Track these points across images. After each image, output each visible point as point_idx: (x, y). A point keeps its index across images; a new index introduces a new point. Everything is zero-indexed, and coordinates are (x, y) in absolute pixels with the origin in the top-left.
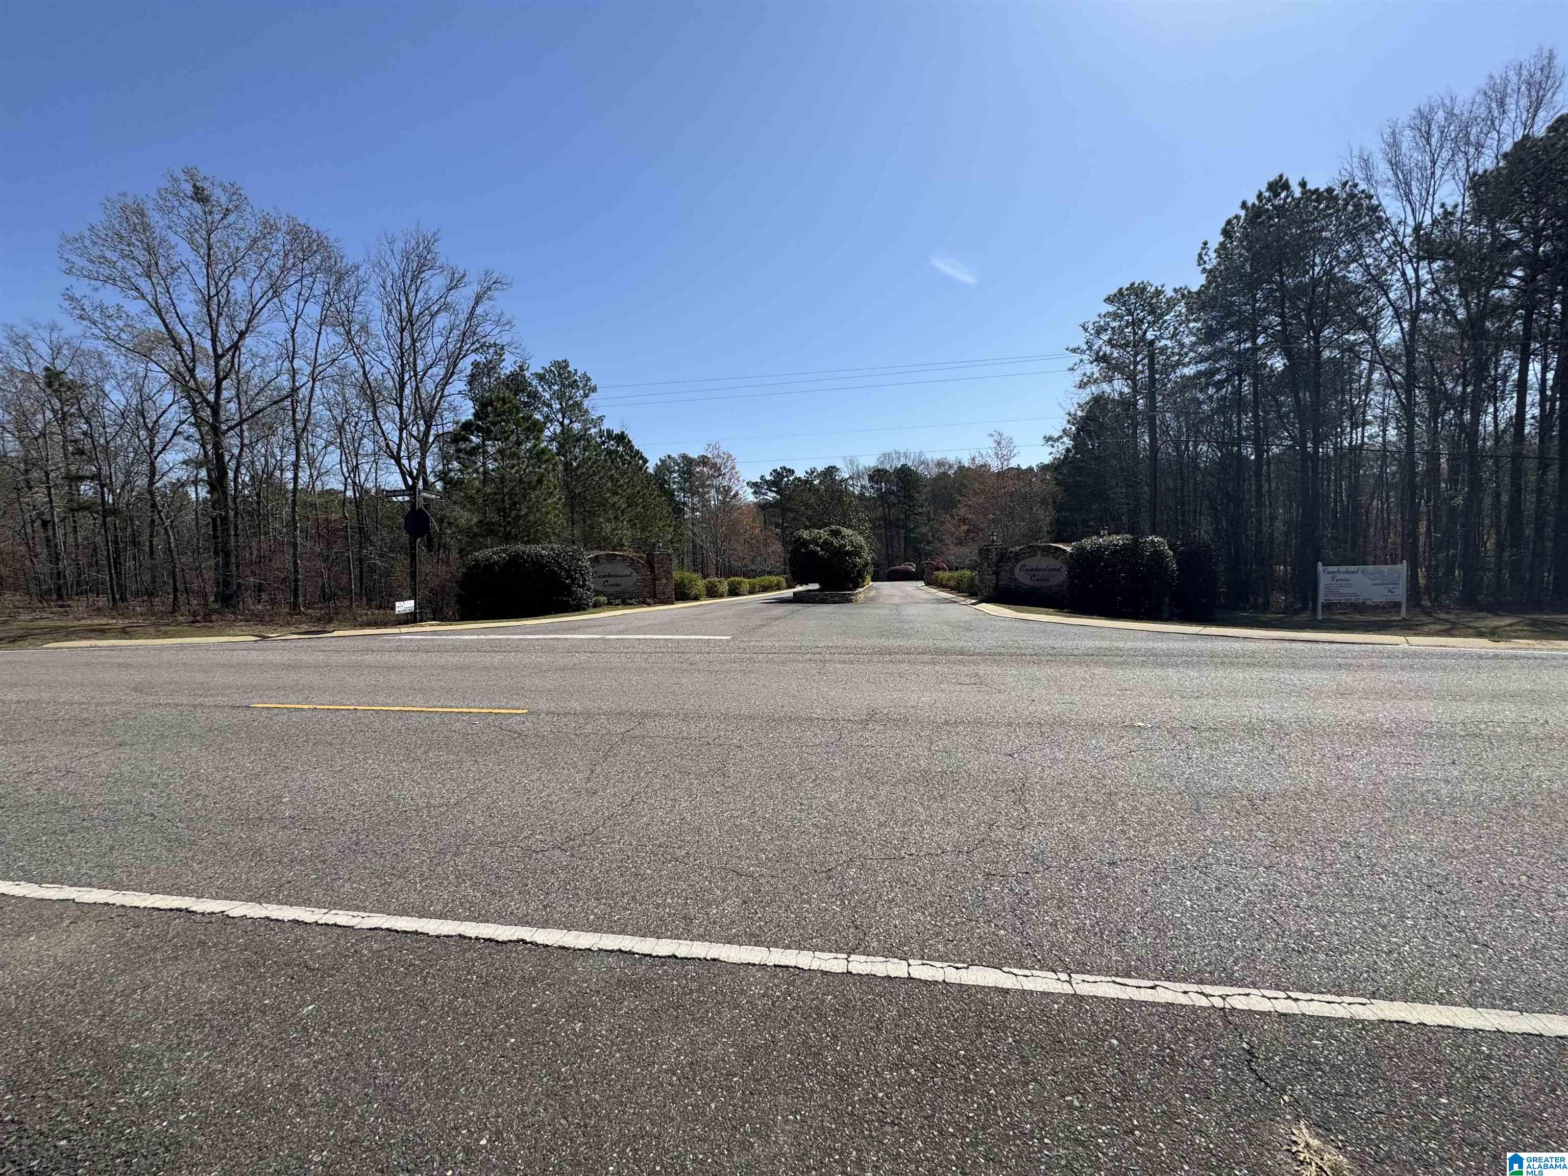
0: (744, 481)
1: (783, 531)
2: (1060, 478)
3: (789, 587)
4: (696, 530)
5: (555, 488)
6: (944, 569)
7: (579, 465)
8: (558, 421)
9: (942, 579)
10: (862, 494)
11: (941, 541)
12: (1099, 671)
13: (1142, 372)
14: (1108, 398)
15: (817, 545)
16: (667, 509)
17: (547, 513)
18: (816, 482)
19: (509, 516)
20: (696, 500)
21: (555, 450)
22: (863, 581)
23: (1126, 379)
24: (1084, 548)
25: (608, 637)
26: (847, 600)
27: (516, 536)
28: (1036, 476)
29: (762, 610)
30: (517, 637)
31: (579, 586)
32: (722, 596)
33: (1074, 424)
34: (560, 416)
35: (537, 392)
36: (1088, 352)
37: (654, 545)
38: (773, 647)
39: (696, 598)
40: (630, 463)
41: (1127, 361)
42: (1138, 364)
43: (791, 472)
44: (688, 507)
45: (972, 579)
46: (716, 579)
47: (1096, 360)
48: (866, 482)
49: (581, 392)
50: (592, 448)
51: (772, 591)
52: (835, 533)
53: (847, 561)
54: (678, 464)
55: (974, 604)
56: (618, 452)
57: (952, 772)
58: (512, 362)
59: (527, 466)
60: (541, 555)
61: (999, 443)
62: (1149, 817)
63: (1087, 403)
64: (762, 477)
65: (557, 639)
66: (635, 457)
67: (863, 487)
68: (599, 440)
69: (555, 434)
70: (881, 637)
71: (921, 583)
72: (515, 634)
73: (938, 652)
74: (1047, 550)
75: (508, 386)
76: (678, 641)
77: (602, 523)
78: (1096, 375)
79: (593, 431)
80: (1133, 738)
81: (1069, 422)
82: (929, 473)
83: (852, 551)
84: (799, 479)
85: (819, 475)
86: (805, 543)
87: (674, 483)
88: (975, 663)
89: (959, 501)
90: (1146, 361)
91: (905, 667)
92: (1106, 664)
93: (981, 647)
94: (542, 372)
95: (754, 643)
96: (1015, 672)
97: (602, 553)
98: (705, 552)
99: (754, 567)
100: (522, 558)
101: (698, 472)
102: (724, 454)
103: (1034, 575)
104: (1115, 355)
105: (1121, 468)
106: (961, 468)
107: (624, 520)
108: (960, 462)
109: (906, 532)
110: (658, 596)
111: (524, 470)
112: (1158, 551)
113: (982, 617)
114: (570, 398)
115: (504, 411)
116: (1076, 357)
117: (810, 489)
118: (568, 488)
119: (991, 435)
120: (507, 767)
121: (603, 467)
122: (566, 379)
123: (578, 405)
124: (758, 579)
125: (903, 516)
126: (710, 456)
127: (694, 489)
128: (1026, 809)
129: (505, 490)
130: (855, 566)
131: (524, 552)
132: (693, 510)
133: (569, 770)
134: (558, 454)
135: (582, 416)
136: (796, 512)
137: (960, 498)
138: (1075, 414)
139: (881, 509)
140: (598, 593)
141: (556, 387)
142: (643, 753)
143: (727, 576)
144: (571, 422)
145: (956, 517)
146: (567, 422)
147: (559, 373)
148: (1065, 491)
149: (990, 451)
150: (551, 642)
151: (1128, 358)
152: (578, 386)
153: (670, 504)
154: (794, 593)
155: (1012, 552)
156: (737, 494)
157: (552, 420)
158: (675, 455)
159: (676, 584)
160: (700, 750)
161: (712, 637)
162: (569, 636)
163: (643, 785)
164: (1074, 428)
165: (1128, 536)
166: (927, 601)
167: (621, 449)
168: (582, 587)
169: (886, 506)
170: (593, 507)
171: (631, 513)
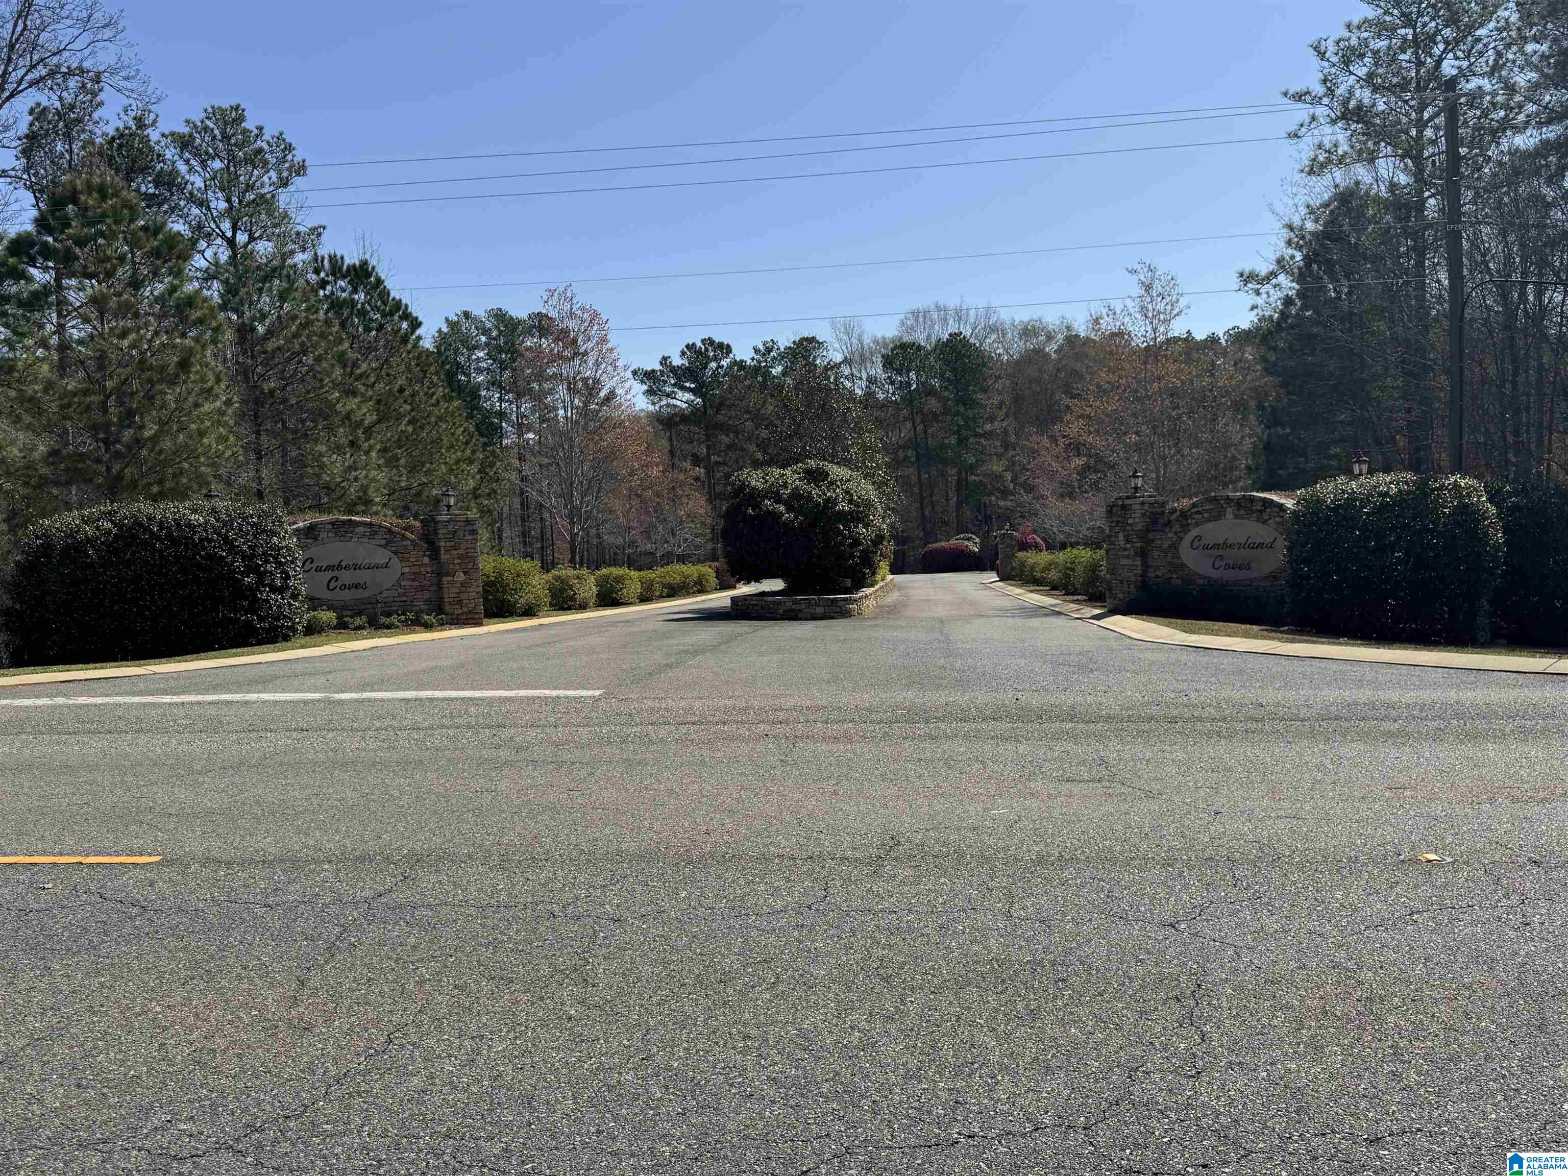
0: (626, 368)
1: (710, 471)
2: (1272, 357)
3: (723, 587)
4: (527, 472)
5: (218, 380)
6: (1037, 547)
7: (270, 333)
8: (223, 236)
9: (1033, 568)
10: (869, 395)
11: (1030, 489)
12: (1352, 749)
13: (1434, 142)
14: (1367, 194)
15: (778, 500)
16: (464, 427)
17: (202, 434)
18: (777, 370)
19: (118, 441)
20: (526, 407)
21: (217, 299)
22: (874, 574)
23: (1402, 157)
24: (1319, 501)
25: (337, 696)
26: (840, 612)
27: (134, 484)
28: (1224, 354)
29: (665, 636)
30: (136, 699)
31: (274, 589)
32: (583, 607)
33: (1299, 248)
34: (226, 226)
35: (174, 173)
36: (1326, 101)
37: (437, 501)
38: (688, 710)
39: (529, 612)
40: (380, 328)
41: (1404, 120)
42: (1425, 126)
43: (725, 349)
44: (509, 421)
45: (1094, 568)
46: (571, 572)
47: (1343, 117)
48: (877, 370)
49: (273, 174)
50: (298, 295)
51: (688, 594)
52: (816, 476)
53: (840, 533)
54: (486, 332)
55: (1096, 617)
56: (353, 303)
57: (1053, 963)
58: (120, 110)
59: (156, 333)
60: (189, 525)
61: (1148, 288)
62: (1447, 1045)
63: (1326, 205)
64: (664, 360)
65: (227, 703)
66: (392, 314)
67: (871, 380)
68: (312, 277)
69: (217, 264)
70: (909, 686)
71: (992, 576)
72: (133, 694)
73: (1025, 715)
74: (1247, 506)
75: (110, 161)
76: (491, 701)
77: (321, 455)
78: (1344, 148)
79: (300, 258)
80: (1416, 886)
81: (1289, 243)
82: (1007, 351)
83: (850, 513)
84: (741, 365)
85: (782, 356)
86: (753, 497)
87: (479, 370)
88: (1100, 737)
89: (1068, 407)
90: (1440, 120)
91: (960, 748)
92: (1363, 736)
93: (1112, 704)
94: (186, 130)
95: (650, 703)
96: (1181, 755)
97: (325, 518)
98: (546, 515)
99: (649, 547)
100: (147, 530)
101: (529, 349)
102: (583, 310)
103: (1221, 558)
104: (1381, 107)
105: (1394, 339)
106: (1072, 340)
107: (371, 448)
108: (1068, 328)
109: (959, 473)
110: (448, 608)
111: (150, 341)
112: (1466, 506)
113: (1113, 643)
114: (249, 187)
115: (104, 215)
116: (1302, 112)
117: (763, 386)
118: (246, 379)
119: (1134, 272)
120: (115, 978)
121: (323, 336)
122: (240, 146)
123: (266, 203)
124: (660, 571)
125: (953, 440)
126: (553, 314)
127: (522, 384)
128: (1203, 1036)
129: (109, 384)
130: (857, 543)
131: (150, 519)
132: (521, 428)
133: (251, 980)
134: (224, 307)
135: (275, 226)
136: (737, 433)
137: (1068, 401)
138: (1302, 228)
139: (909, 425)
140: (314, 603)
141: (217, 164)
142: (412, 941)
143: (595, 565)
144: (252, 239)
145: (1061, 441)
146: (242, 238)
147: (223, 132)
148: (1285, 384)
149: (1130, 303)
150: (212, 711)
151: (1407, 115)
152: (266, 163)
153: (470, 416)
154: (733, 599)
155: (1174, 511)
156: (612, 395)
157: (209, 235)
158: (479, 312)
159: (486, 584)
160: (535, 930)
161: (561, 693)
162: (253, 697)
163: (414, 1008)
164: (1299, 256)
165: (1409, 476)
166: (1003, 613)
167: (361, 297)
168: (281, 590)
169: (918, 419)
170: (303, 421)
171: (385, 434)
